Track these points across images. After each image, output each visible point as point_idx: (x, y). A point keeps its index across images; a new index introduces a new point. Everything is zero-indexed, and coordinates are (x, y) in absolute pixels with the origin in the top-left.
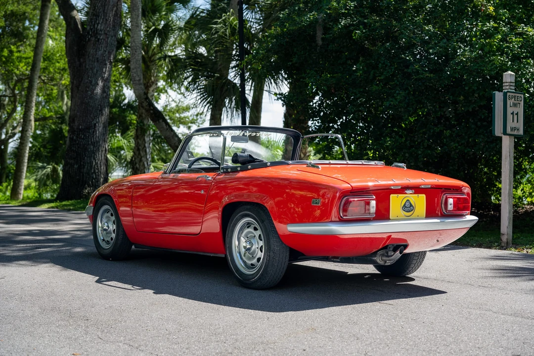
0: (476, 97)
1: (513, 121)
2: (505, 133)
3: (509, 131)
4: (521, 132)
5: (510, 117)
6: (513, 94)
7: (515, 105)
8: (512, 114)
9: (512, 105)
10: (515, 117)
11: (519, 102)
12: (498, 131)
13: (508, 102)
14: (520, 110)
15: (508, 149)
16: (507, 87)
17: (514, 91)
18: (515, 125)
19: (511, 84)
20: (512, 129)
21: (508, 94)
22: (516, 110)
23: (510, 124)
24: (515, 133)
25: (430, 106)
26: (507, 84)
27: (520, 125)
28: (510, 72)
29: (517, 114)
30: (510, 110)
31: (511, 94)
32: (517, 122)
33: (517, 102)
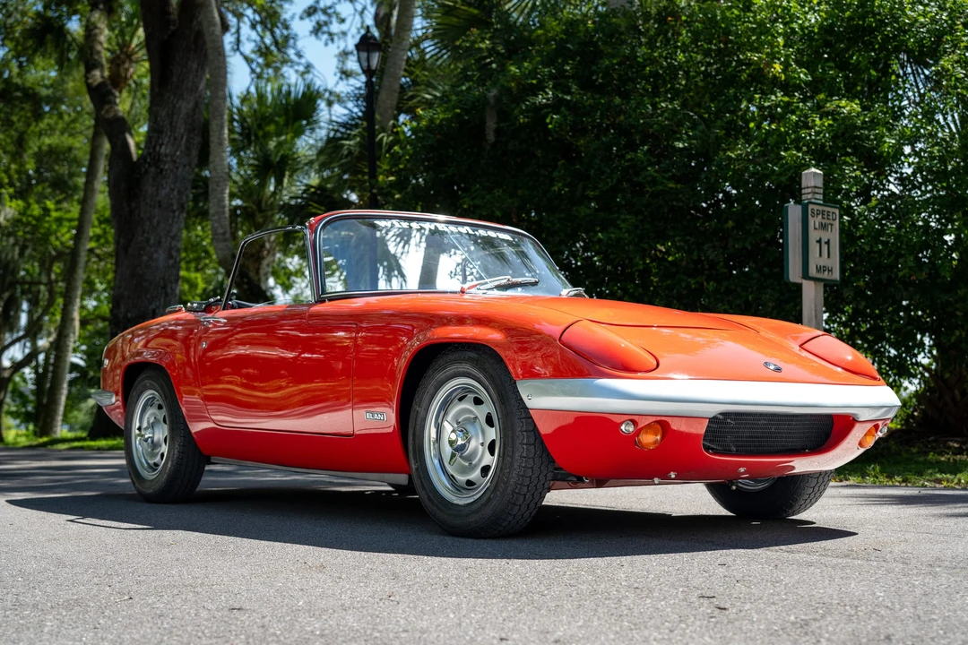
0: (757, 224)
1: (820, 255)
2: (806, 275)
3: (813, 271)
4: (836, 275)
5: (814, 248)
6: (821, 208)
7: (823, 227)
8: (819, 241)
9: (817, 226)
10: (825, 248)
11: (831, 222)
12: (794, 274)
13: (811, 221)
14: (834, 236)
15: (813, 306)
16: (809, 196)
17: (821, 202)
18: (824, 261)
19: (817, 190)
20: (819, 269)
21: (811, 207)
22: (825, 236)
23: (815, 261)
24: (825, 275)
25: (679, 241)
26: (809, 190)
27: (835, 262)
28: (813, 170)
29: (828, 243)
30: (814, 235)
31: (816, 207)
32: (829, 256)
33: (827, 222)
